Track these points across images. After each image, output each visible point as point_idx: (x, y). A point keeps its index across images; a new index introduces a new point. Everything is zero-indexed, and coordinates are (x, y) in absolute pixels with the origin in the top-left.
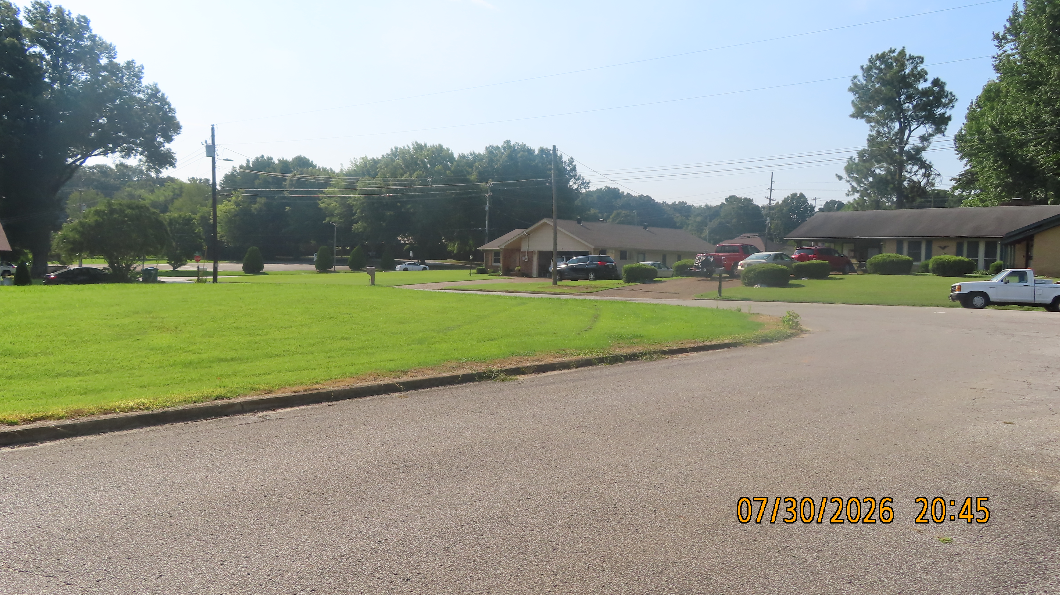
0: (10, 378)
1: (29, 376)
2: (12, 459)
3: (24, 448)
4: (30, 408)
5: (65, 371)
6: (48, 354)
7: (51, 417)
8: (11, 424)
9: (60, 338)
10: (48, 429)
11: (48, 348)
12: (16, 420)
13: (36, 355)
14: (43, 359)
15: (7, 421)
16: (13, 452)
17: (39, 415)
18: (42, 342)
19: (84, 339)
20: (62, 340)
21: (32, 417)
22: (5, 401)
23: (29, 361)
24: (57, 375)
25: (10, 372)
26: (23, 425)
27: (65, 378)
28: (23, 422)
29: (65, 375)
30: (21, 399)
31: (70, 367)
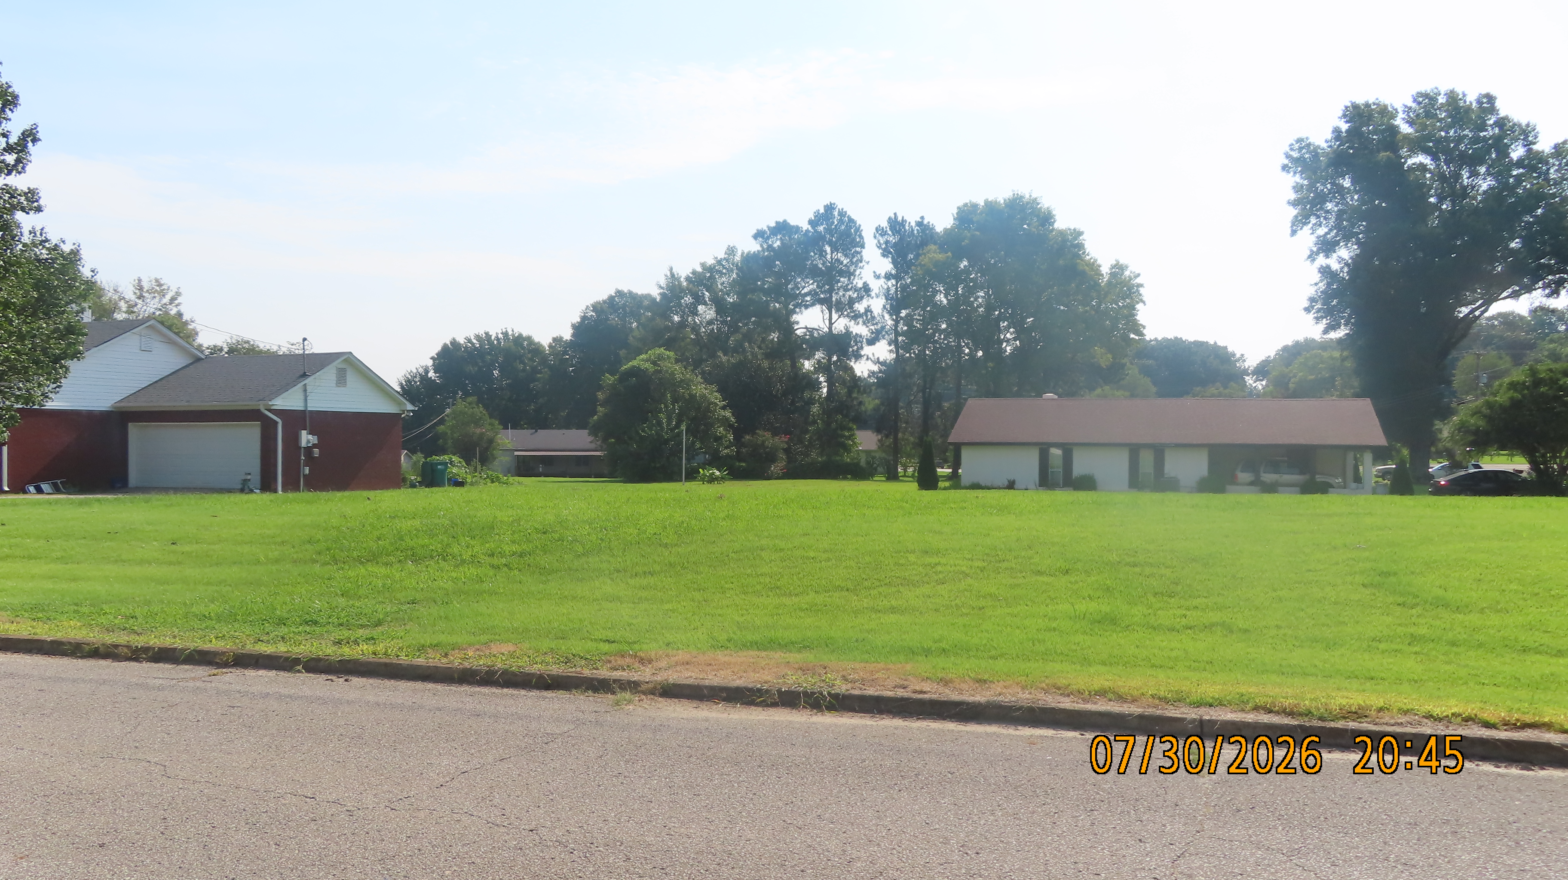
0: (1453, 644)
1: (1480, 645)
2: (1506, 789)
3: (1514, 771)
4: (1509, 703)
5: (1537, 644)
6: (1498, 611)
7: (1548, 727)
8: (1487, 725)
9: (1514, 586)
10: (1548, 747)
11: (1498, 603)
12: (1492, 720)
13: (1482, 611)
14: (1495, 620)
15: (1479, 719)
16: (1499, 775)
17: (1528, 719)
18: (1486, 590)
19: (1553, 593)
20: (1516, 592)
21: (1518, 720)
22: (1461, 682)
23: (1474, 619)
24: (1525, 650)
25: (1450, 635)
26: (1506, 730)
27: (1538, 656)
28: (1505, 725)
29: (1537, 652)
30: (1483, 684)
31: (1546, 639)
